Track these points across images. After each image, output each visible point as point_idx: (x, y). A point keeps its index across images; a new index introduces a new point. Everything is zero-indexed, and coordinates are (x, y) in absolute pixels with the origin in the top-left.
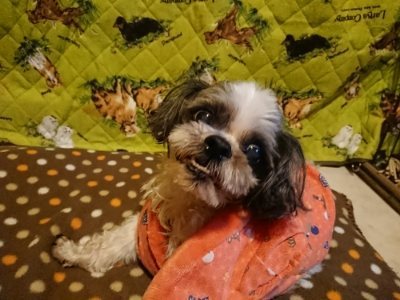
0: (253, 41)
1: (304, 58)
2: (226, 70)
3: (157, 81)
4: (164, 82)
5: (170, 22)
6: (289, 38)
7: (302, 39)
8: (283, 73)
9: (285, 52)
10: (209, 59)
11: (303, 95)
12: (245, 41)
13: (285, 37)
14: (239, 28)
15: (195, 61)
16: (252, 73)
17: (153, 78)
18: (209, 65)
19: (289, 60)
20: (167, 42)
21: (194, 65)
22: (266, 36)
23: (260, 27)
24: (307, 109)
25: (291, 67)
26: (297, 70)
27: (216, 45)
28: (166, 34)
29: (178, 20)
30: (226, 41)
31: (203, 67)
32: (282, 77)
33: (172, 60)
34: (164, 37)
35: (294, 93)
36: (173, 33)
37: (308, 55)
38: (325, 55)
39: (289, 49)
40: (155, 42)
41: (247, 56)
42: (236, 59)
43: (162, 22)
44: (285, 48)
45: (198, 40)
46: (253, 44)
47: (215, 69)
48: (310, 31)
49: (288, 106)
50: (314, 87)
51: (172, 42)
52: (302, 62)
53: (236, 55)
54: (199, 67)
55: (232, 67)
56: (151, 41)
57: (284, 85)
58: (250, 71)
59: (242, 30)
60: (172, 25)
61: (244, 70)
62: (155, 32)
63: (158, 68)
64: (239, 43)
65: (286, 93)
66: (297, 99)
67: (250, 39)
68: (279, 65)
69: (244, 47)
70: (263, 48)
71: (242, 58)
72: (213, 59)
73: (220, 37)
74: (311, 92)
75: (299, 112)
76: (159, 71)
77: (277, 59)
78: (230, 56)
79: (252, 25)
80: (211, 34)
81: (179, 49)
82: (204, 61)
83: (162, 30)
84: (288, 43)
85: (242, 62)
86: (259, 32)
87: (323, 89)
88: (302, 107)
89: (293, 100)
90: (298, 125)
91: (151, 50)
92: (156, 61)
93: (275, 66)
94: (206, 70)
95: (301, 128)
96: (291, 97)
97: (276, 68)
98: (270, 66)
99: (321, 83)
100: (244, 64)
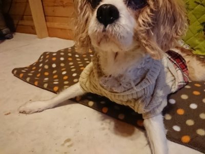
2: (193, 9)
42: (198, 3)
55: (196, 8)
61: (203, 8)
71: (202, 2)
78: (195, 2)
85: (202, 4)
100: (204, 6)
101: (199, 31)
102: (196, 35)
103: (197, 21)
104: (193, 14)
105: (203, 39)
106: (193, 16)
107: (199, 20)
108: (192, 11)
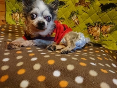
0: (90, 6)
1: (107, 11)
2: (81, 15)
3: (61, 18)
4: (63, 19)
5: (67, 2)
6: (102, 5)
7: (106, 4)
8: (100, 16)
9: (101, 9)
10: (76, 11)
11: (107, 24)
12: (87, 6)
13: (100, 4)
14: (85, 2)
15: (72, 12)
16: (90, 16)
17: (61, 17)
18: (76, 13)
19: (102, 12)
20: (65, 7)
21: (72, 13)
22: (94, 4)
23: (92, 2)
24: (109, 29)
25: (103, 14)
26: (105, 15)
27: (78, 7)
28: (65, 5)
29: (69, 1)
30: (81, 6)
31: (74, 14)
32: (100, 18)
33: (66, 12)
34: (65, 6)
35: (104, 23)
36: (67, 5)
37: (108, 10)
38: (115, 9)
39: (102, 8)
40: (62, 8)
41: (88, 10)
42: (84, 11)
43: (65, 2)
44: (100, 8)
45: (73, 6)
46: (90, 7)
47: (77, 14)
48: (109, 2)
49: (102, 28)
50: (111, 21)
51: (66, 7)
52: (106, 12)
53: (84, 10)
54: (73, 14)
55: (83, 14)
56: (61, 7)
57: (101, 21)
58: (89, 15)
59: (87, 3)
60: (67, 3)
61: (87, 15)
62: (62, 5)
63: (62, 15)
64: (85, 6)
65: (101, 23)
66: (106, 25)
67: (89, 5)
68: (99, 14)
69: (87, 7)
70: (93, 8)
71: (87, 11)
72: (77, 11)
73: (80, 5)
74: (110, 23)
75: (106, 30)
76: (62, 16)
77: (98, 12)
78: (83, 10)
79: (90, 1)
80: (77, 3)
81: (68, 9)
82: (74, 12)
83: (64, 4)
84: (102, 6)
85: (86, 12)
86: (92, 3)
87: (115, 22)
88: (107, 28)
89: (104, 26)
90: (106, 35)
91: (61, 10)
92: (62, 13)
93: (97, 14)
94: (75, 14)
95: (107, 37)
96: (103, 25)
97: (98, 14)
98: (96, 14)
99: (113, 19)
100: (87, 13)
101: (84, 29)
102: (83, 31)
103: (83, 23)
104: (81, 17)
105: (87, 34)
106: (81, 19)
107: (85, 22)
108: (81, 16)
